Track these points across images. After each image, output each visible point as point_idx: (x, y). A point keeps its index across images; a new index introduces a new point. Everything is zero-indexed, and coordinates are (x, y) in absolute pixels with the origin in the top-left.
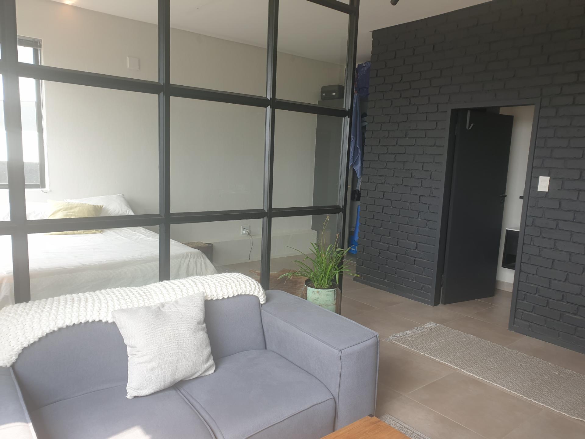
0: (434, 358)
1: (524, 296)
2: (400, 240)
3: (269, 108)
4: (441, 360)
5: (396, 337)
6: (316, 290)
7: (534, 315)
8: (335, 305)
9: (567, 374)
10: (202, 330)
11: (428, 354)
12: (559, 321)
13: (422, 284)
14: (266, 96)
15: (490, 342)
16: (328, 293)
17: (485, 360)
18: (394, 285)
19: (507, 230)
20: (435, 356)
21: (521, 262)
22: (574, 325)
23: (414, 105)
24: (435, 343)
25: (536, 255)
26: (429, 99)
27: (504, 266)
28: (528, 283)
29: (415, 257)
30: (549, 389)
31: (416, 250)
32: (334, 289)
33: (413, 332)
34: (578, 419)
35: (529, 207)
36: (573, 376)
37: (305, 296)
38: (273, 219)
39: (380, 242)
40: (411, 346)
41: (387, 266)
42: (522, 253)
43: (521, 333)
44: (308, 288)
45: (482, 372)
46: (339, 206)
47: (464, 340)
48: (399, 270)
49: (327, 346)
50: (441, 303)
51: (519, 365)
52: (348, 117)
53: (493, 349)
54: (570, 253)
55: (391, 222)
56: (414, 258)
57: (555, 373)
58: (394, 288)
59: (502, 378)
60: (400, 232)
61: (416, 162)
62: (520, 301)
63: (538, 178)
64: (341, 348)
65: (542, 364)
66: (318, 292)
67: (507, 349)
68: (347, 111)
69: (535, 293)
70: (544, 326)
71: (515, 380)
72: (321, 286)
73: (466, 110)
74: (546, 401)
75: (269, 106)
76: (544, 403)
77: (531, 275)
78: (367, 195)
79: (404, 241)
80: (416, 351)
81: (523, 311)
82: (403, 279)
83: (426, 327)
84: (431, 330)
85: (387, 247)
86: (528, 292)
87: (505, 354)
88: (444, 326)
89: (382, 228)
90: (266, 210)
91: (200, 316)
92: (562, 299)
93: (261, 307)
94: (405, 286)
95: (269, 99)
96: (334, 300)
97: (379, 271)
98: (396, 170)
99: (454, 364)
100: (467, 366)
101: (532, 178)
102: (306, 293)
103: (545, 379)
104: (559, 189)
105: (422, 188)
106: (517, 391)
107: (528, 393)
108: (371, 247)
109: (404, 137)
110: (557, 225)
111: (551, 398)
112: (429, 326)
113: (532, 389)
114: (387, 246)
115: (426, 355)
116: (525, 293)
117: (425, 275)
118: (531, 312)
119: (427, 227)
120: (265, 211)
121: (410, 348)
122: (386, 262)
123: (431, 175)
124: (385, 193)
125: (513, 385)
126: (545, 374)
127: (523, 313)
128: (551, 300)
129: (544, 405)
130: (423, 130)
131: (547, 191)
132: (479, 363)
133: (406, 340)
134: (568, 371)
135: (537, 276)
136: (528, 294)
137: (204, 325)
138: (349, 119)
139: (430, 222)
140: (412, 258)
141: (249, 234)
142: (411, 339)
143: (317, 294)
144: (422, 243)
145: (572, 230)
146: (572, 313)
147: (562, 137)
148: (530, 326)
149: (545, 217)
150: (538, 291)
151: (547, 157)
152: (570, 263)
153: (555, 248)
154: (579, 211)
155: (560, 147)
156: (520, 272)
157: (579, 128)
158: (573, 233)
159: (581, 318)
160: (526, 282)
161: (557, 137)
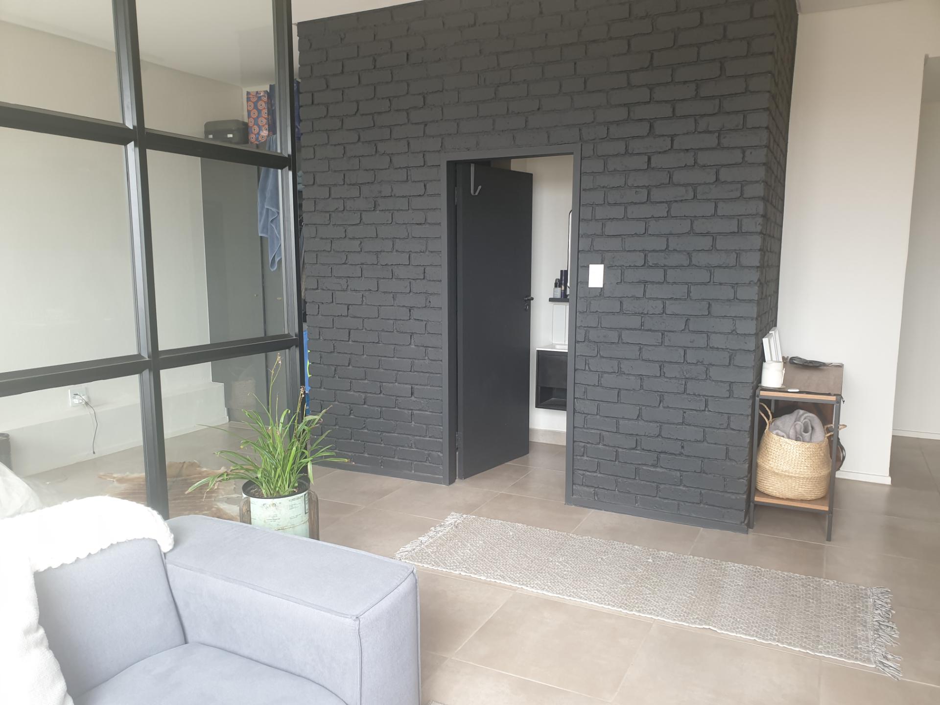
0: (476, 576)
1: (583, 449)
2: (384, 384)
3: (131, 146)
4: (487, 577)
5: (407, 553)
6: (269, 501)
7: (599, 475)
8: (308, 523)
9: (663, 558)
11: (466, 571)
12: (635, 479)
13: (426, 452)
14: (122, 122)
15: (548, 530)
16: (293, 502)
17: (552, 561)
18: (380, 461)
19: (539, 351)
20: (477, 572)
21: (574, 398)
22: (654, 482)
23: (384, 153)
24: (470, 550)
25: (594, 386)
26: (408, 144)
27: (538, 405)
28: (587, 428)
29: (412, 410)
30: (649, 589)
31: (413, 398)
32: (304, 493)
33: (431, 537)
34: (702, 627)
35: (578, 313)
36: (671, 560)
37: (246, 517)
38: (164, 373)
39: (350, 390)
40: (435, 563)
41: (366, 431)
42: (574, 383)
43: (584, 507)
44: (252, 499)
45: (553, 584)
47: (511, 534)
48: (387, 434)
50: (457, 477)
51: (599, 560)
52: (289, 169)
53: (556, 541)
54: (641, 377)
55: (365, 356)
56: (410, 411)
57: (649, 560)
58: (381, 466)
59: (584, 587)
60: (383, 370)
61: (397, 251)
62: (579, 457)
63: (588, 267)
64: (357, 612)
65: (628, 550)
66: (274, 505)
67: (575, 536)
68: (286, 158)
69: (599, 442)
70: (615, 490)
71: (602, 585)
72: (278, 492)
73: (468, 163)
74: (653, 610)
75: (132, 143)
76: (651, 613)
78: (319, 311)
79: (392, 384)
80: (444, 570)
81: (584, 472)
82: (394, 447)
83: (447, 523)
84: (457, 527)
85: (363, 398)
86: (588, 443)
87: (575, 546)
88: (474, 517)
89: (350, 367)
90: (145, 355)
91: (30, 613)
92: (636, 447)
93: (165, 558)
94: (398, 458)
95: (131, 128)
96: (306, 513)
97: (353, 441)
98: (365, 266)
99: (510, 580)
100: (528, 578)
101: (580, 267)
102: (249, 511)
103: (640, 574)
104: (618, 283)
105: (411, 294)
106: (611, 603)
107: (626, 602)
108: (335, 401)
109: (373, 209)
110: (620, 337)
111: (657, 602)
112: (453, 521)
113: (628, 595)
114: (363, 396)
115: (463, 573)
116: (584, 444)
117: (430, 437)
118: (595, 472)
119: (427, 358)
120: (143, 357)
121: (433, 567)
122: (364, 424)
123: (424, 272)
124: (350, 307)
125: (603, 595)
126: (636, 565)
127: (583, 475)
128: (620, 450)
129: (652, 616)
130: (403, 197)
131: (601, 286)
132: (544, 570)
133: (423, 554)
134: (662, 554)
135: (598, 417)
136: (588, 445)
137: (42, 631)
138: (290, 173)
139: (430, 349)
140: (406, 411)
141: (87, 403)
142: (432, 551)
143: (273, 508)
144: (421, 385)
145: (641, 343)
146: (651, 466)
147: (615, 204)
148: (595, 494)
149: (601, 326)
150: (601, 438)
151: (598, 235)
152: (642, 391)
153: (620, 372)
154: (647, 314)
155: (614, 218)
156: (574, 413)
157: (637, 190)
158: (642, 346)
159: (664, 470)
160: (584, 427)
161: (609, 204)
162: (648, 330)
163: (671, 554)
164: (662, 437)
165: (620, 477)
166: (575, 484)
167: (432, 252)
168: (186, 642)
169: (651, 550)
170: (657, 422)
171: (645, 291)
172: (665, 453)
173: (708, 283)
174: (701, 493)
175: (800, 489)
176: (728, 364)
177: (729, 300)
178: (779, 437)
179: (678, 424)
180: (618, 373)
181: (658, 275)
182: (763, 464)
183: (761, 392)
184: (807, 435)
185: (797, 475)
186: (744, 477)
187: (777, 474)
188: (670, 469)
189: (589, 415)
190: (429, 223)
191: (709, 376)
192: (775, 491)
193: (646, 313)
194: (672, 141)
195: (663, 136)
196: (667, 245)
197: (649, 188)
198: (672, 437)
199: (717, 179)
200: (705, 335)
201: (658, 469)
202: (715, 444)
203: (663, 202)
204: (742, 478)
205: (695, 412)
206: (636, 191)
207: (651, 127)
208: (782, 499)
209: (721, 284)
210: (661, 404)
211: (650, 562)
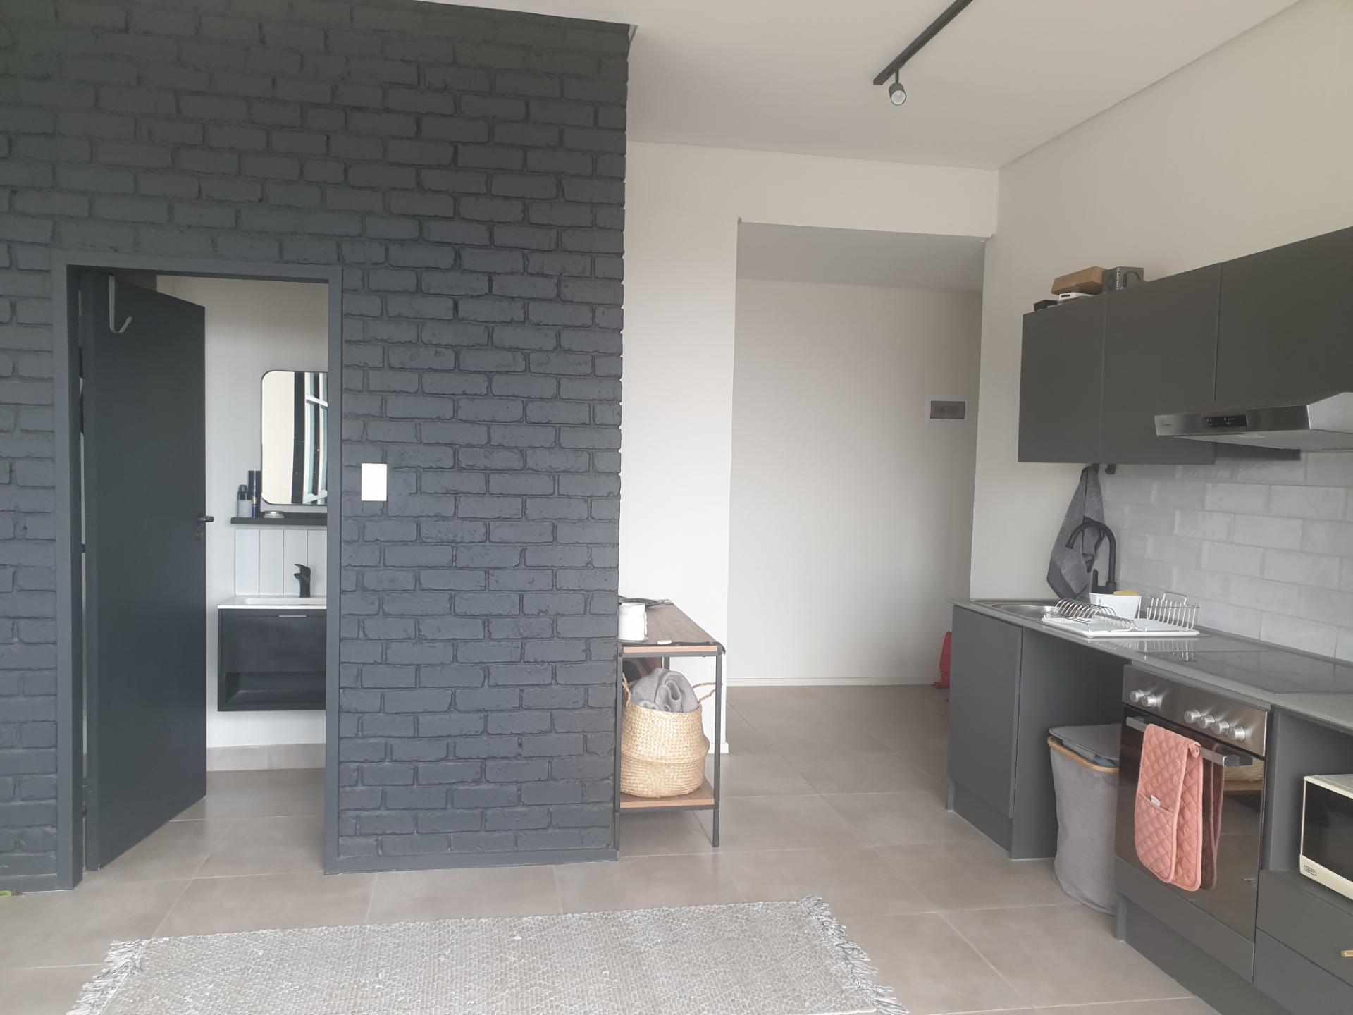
1: (355, 774)
7: (385, 813)
12: (445, 808)
15: (323, 928)
19: (222, 610)
21: (340, 688)
22: (477, 808)
25: (374, 663)
27: (222, 707)
28: (363, 737)
30: (546, 987)
33: (97, 1006)
35: (342, 544)
42: (340, 662)
43: (365, 871)
47: (260, 953)
50: (84, 868)
54: (454, 642)
57: (515, 938)
62: (348, 789)
63: (360, 467)
65: (475, 931)
67: (375, 927)
69: (383, 757)
70: (413, 833)
81: (358, 812)
83: (115, 966)
84: (140, 970)
86: (365, 761)
87: (387, 944)
92: (447, 756)
101: (343, 468)
103: (517, 965)
104: (411, 494)
110: (417, 580)
112: (125, 959)
116: (358, 764)
117: (24, 800)
118: (379, 809)
119: (16, 640)
127: (357, 817)
128: (421, 765)
131: (385, 499)
135: (382, 715)
136: (366, 766)
139: (23, 622)
145: (453, 588)
146: (472, 782)
147: (402, 369)
148: (380, 845)
149: (384, 564)
150: (389, 750)
151: (374, 416)
152: (455, 664)
153: (419, 638)
154: (462, 542)
157: (438, 350)
159: (492, 786)
160: (357, 736)
161: (391, 368)
162: (463, 568)
163: (540, 918)
164: (488, 734)
165: (421, 809)
166: (342, 836)
167: (29, 432)
170: (479, 711)
171: (456, 507)
172: (494, 758)
173: (552, 495)
174: (549, 813)
176: (582, 613)
177: (580, 520)
178: (650, 710)
179: (513, 710)
180: (414, 639)
181: (474, 482)
183: (625, 648)
184: (677, 703)
186: (609, 776)
188: (501, 783)
189: (366, 715)
190: (24, 378)
191: (557, 633)
193: (459, 540)
194: (490, 281)
195: (475, 272)
196: (489, 438)
197: (457, 350)
198: (504, 732)
199: (559, 346)
200: (549, 572)
201: (484, 787)
202: (568, 732)
203: (480, 372)
204: (607, 779)
205: (536, 688)
206: (436, 352)
207: (458, 255)
209: (568, 497)
210: (486, 682)
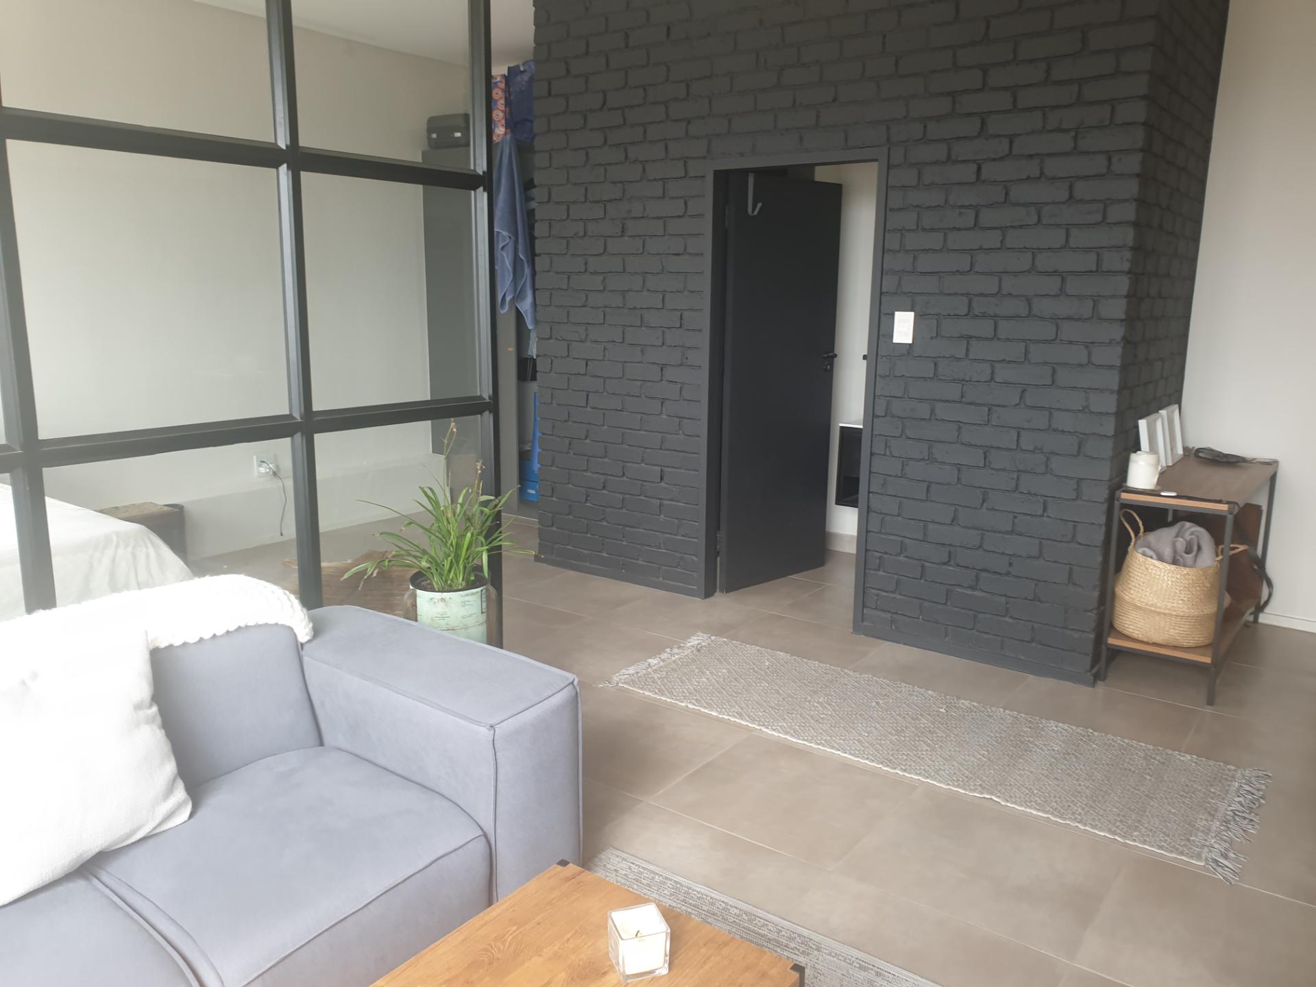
0: (706, 711)
1: (878, 561)
2: (628, 464)
3: (284, 168)
4: (720, 713)
5: (627, 676)
6: (437, 595)
7: (899, 597)
8: (485, 625)
9: (962, 708)
10: (150, 721)
11: (695, 702)
12: (945, 604)
13: (677, 555)
14: (273, 141)
15: (817, 662)
16: (466, 599)
17: (809, 701)
18: (621, 563)
19: (841, 427)
20: (709, 706)
21: (869, 492)
22: (970, 610)
23: (635, 161)
24: (707, 679)
25: (896, 476)
26: (666, 148)
27: (839, 502)
28: (886, 534)
29: (661, 499)
30: (928, 745)
31: (663, 484)
32: (479, 589)
33: (663, 661)
34: (982, 796)
35: (878, 377)
36: (972, 711)
37: (411, 613)
38: (319, 438)
39: (586, 471)
40: (659, 691)
41: (605, 524)
42: (870, 472)
43: (878, 638)
44: (419, 592)
45: (802, 728)
46: (481, 398)
47: (767, 664)
48: (631, 529)
49: (462, 722)
50: (718, 590)
51: (874, 704)
52: (484, 190)
53: (823, 677)
54: (959, 467)
55: (606, 427)
56: (659, 501)
57: (941, 710)
58: (623, 569)
59: (842, 736)
60: (627, 447)
61: (648, 290)
62: (872, 572)
63: (893, 315)
64: (493, 722)
65: (917, 696)
66: (443, 600)
67: (851, 673)
68: (479, 175)
69: (899, 552)
70: (918, 618)
71: (866, 735)
72: (451, 586)
73: (746, 172)
74: (924, 770)
75: (285, 166)
76: (920, 774)
77: (888, 518)
78: (552, 367)
79: (636, 465)
80: (669, 700)
81: (878, 591)
82: (638, 546)
83: (689, 645)
84: (699, 651)
85: (602, 481)
86: (886, 553)
87: (847, 685)
88: (726, 640)
89: (588, 441)
90: (297, 415)
91: (142, 688)
92: (949, 561)
93: (302, 649)
94: (643, 561)
95: (284, 148)
96: (482, 613)
97: (589, 535)
98: (608, 310)
99: (748, 719)
100: (772, 719)
101: (882, 316)
102: (415, 605)
103: (923, 726)
104: (931, 338)
105: (664, 347)
106: (871, 757)
107: (891, 758)
108: (568, 484)
109: (620, 234)
110: (932, 411)
111: (934, 761)
112: (696, 642)
113: (898, 750)
114: (602, 478)
115: (691, 706)
116: (880, 554)
117: (683, 536)
118: (893, 592)
119: (681, 432)
120: (295, 418)
121: (656, 696)
122: (603, 514)
123: (681, 319)
124: (589, 363)
125: (863, 747)
126: (921, 715)
127: (877, 595)
128: (927, 564)
129: (920, 778)
130: (658, 218)
131: (910, 341)
132: (796, 711)
133: (648, 679)
134: (963, 703)
135: (900, 518)
136: (886, 556)
137: (155, 709)
138: (486, 195)
139: (685, 420)
140: (654, 501)
141: (275, 474)
142: (659, 676)
143: (442, 604)
144: (673, 467)
145: (960, 420)
146: (967, 587)
147: (932, 230)
148: (892, 621)
149: (908, 396)
150: (903, 548)
151: (908, 272)
152: (959, 486)
153: (931, 459)
154: (970, 381)
155: (929, 249)
156: (868, 512)
157: (962, 210)
158: (961, 424)
159: (984, 594)
160: (880, 532)
161: (924, 230)
162: (970, 404)
163: (975, 704)
164: (984, 549)
165: (926, 600)
166: (866, 607)
167: (692, 292)
168: (321, 744)
169: (948, 697)
170: (977, 529)
171: (968, 350)
172: (987, 571)
173: (1053, 340)
174: (1033, 628)
175: (1172, 630)
176: (1075, 454)
177: (1081, 365)
178: (1145, 557)
179: (1006, 533)
180: (928, 460)
181: (985, 328)
182: (1122, 594)
183: (1122, 494)
184: (1189, 557)
185: (1167, 611)
186: (1093, 610)
187: (1140, 608)
188: (993, 594)
189: (889, 517)
190: (690, 254)
191: (1051, 469)
192: (1137, 632)
193: (968, 379)
194: (1011, 143)
195: (999, 136)
196: (1000, 287)
197: (977, 209)
198: (997, 550)
199: (1071, 197)
200: (1047, 413)
201: (977, 593)
202: (1055, 562)
203: (996, 228)
204: (1090, 611)
205: (1028, 517)
206: (960, 213)
207: (983, 123)
208: (1147, 643)
209: (1071, 342)
210: (985, 505)
211: (942, 712)
